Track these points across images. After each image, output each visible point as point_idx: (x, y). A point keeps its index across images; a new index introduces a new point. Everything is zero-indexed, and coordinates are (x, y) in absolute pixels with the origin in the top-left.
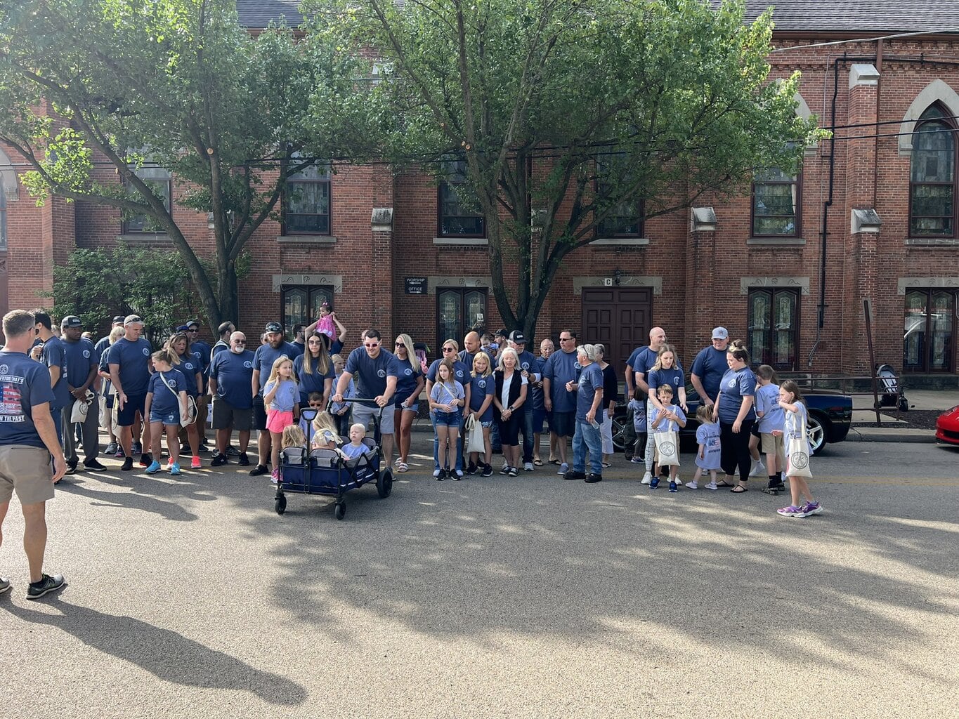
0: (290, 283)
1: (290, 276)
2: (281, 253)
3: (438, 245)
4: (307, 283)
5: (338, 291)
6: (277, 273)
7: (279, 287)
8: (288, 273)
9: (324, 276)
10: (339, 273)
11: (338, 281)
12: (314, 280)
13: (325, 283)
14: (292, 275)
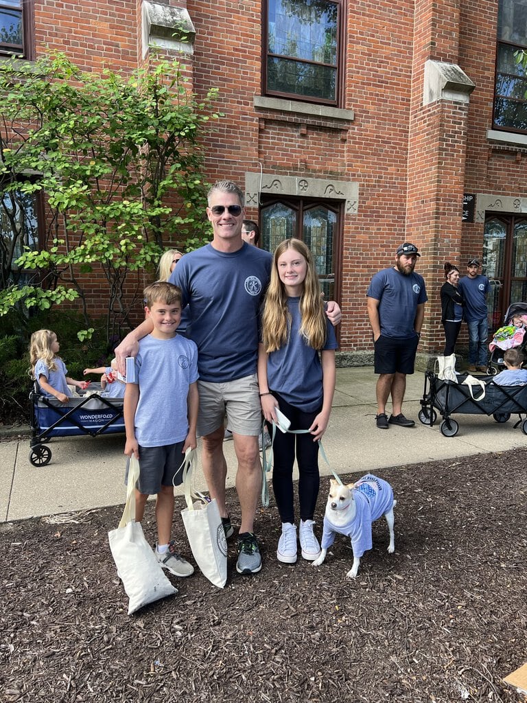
0: (275, 190)
1: (274, 177)
2: (261, 131)
3: (492, 141)
4: (303, 193)
5: (351, 209)
6: (254, 171)
7: (257, 199)
8: (272, 172)
9: (331, 182)
10: (355, 177)
11: (351, 193)
12: (316, 189)
13: (333, 195)
14: (280, 177)
